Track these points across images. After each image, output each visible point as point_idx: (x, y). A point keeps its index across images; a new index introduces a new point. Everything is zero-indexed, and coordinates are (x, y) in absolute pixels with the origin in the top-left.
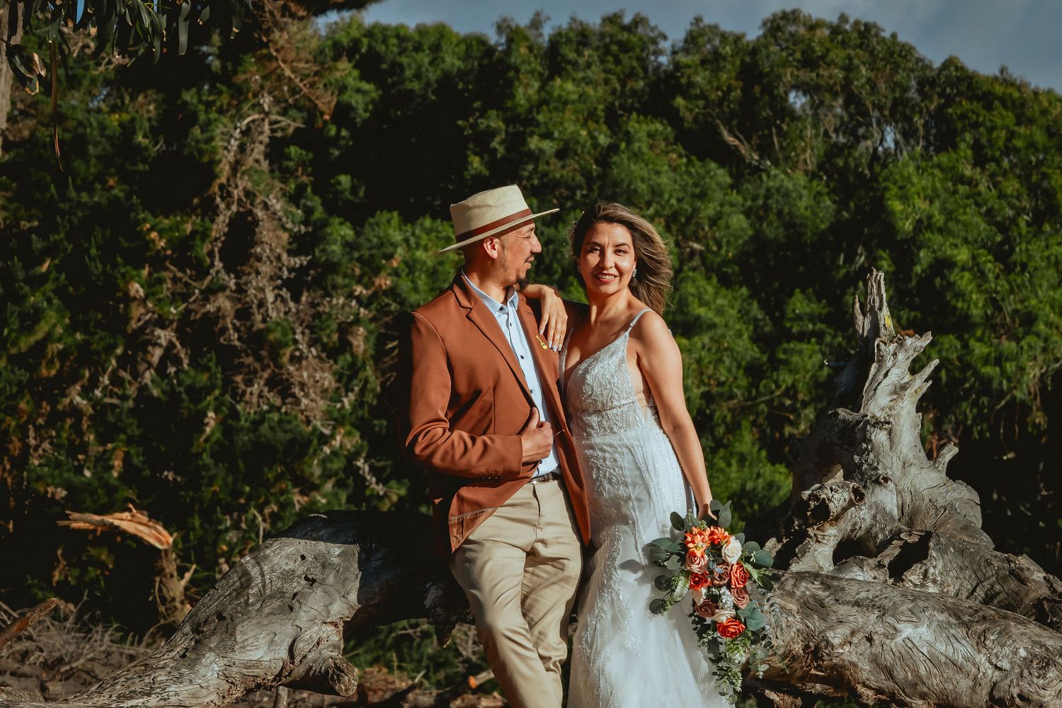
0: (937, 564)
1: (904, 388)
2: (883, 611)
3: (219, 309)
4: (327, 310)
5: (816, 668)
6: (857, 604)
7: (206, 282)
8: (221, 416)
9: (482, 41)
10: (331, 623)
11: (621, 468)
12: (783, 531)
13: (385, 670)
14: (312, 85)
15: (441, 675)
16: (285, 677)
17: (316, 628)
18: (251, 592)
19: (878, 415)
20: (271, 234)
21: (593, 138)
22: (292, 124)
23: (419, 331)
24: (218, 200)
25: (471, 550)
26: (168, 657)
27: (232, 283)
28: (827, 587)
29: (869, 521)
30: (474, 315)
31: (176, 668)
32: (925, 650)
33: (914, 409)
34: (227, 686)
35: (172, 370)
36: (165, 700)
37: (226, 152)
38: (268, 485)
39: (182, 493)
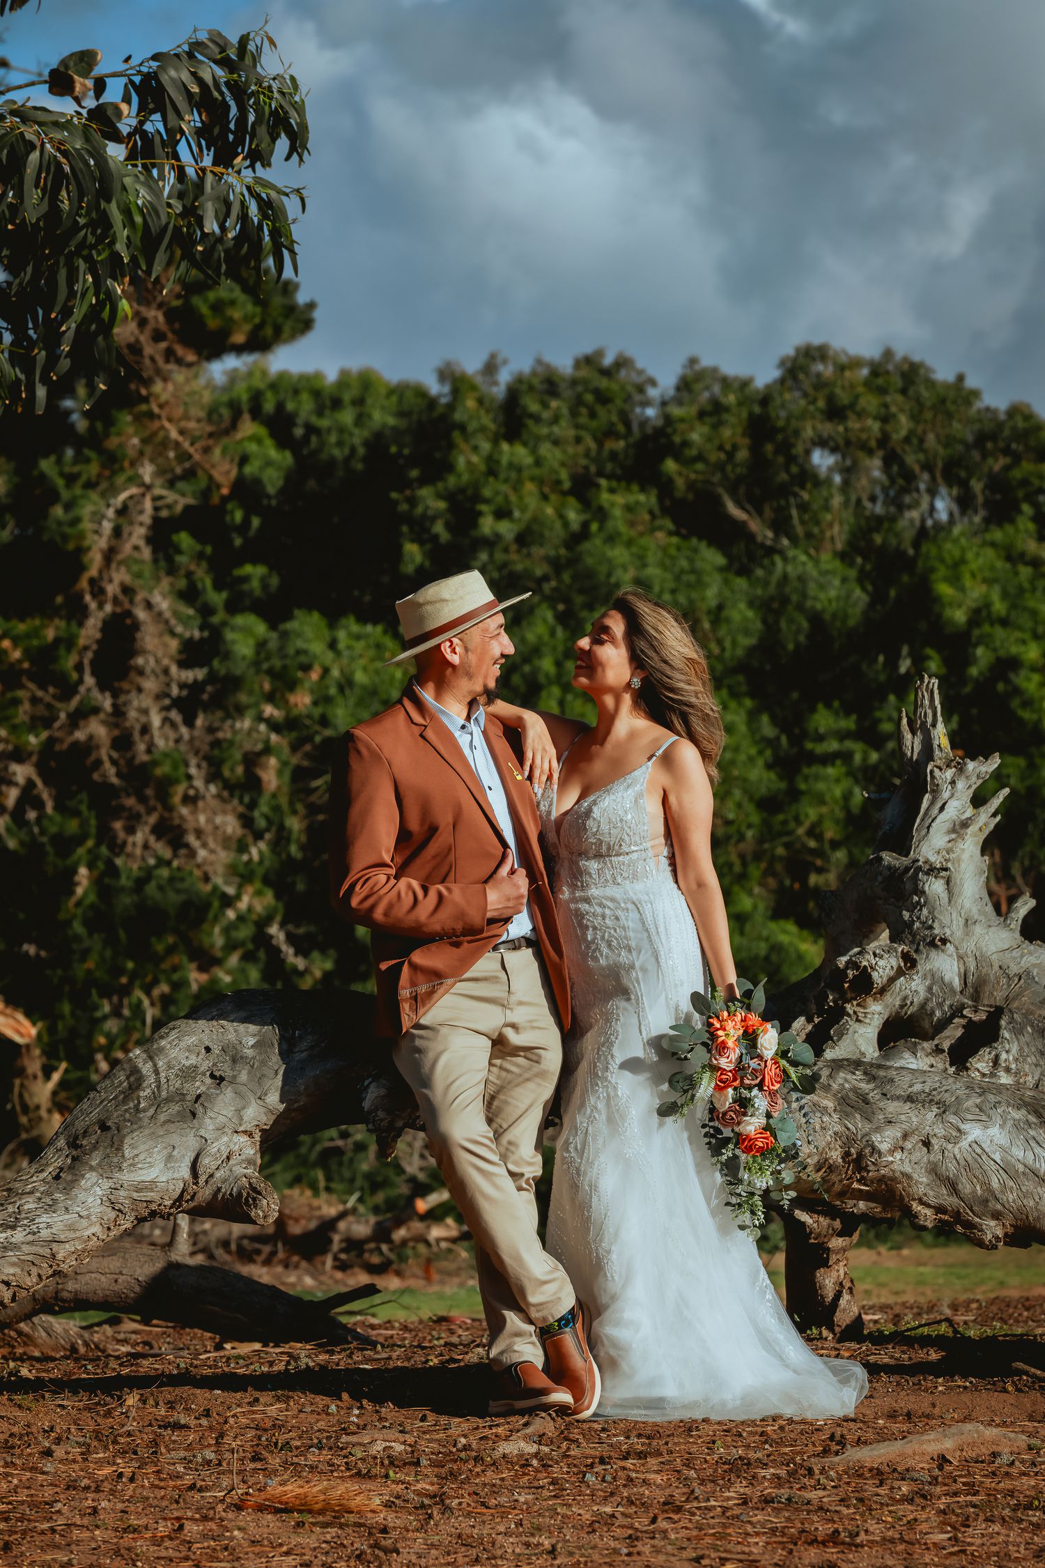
0: (1010, 1048)
1: (965, 824)
2: (944, 1108)
3: (91, 737)
4: (229, 735)
5: (859, 1181)
6: (910, 1099)
7: (75, 702)
8: (96, 873)
9: (421, 392)
10: (245, 1132)
11: (624, 928)
12: (814, 1008)
13: (308, 1193)
14: (207, 450)
15: (380, 1197)
16: (187, 1201)
17: (225, 1139)
18: (142, 1094)
19: (932, 859)
20: (156, 641)
21: (562, 517)
22: (180, 500)
23: (359, 752)
24: (88, 598)
25: (421, 1037)
26: (37, 1179)
27: (107, 704)
28: (872, 1078)
29: (922, 994)
30: (430, 734)
31: (48, 1193)
32: (997, 1157)
33: (979, 852)
34: (113, 1215)
35: (32, 815)
36: (34, 1234)
37: (96, 537)
38: (157, 959)
39: (48, 972)
